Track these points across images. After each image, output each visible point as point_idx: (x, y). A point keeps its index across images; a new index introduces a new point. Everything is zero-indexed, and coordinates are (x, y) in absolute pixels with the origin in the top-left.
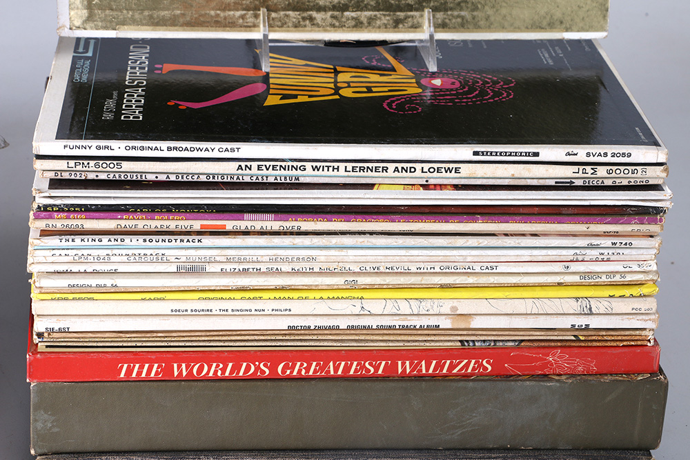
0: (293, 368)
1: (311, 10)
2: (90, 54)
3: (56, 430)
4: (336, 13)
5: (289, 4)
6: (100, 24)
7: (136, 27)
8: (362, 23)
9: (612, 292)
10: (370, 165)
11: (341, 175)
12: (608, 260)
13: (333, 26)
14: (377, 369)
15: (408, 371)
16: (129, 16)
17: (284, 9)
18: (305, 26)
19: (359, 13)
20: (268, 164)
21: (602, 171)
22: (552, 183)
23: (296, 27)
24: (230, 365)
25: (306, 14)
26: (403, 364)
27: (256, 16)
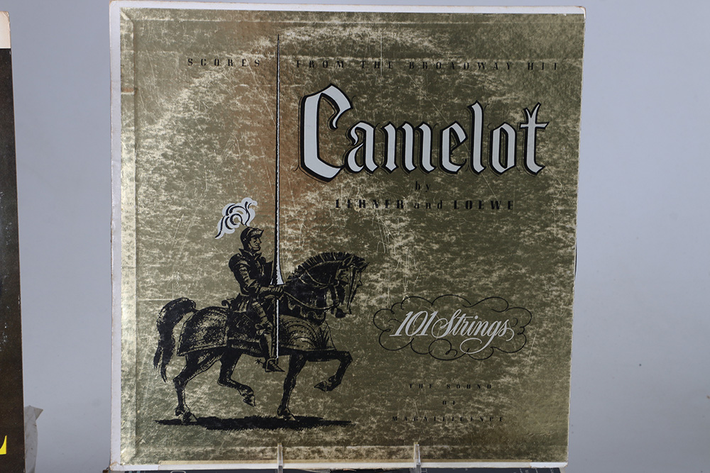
1: (320, 445)
4: (340, 447)
5: (301, 440)
6: (145, 459)
7: (175, 462)
8: (361, 455)
13: (337, 457)
16: (169, 452)
17: (297, 444)
18: (314, 458)
19: (359, 447)
23: (306, 459)
25: (314, 449)
27: (274, 451)
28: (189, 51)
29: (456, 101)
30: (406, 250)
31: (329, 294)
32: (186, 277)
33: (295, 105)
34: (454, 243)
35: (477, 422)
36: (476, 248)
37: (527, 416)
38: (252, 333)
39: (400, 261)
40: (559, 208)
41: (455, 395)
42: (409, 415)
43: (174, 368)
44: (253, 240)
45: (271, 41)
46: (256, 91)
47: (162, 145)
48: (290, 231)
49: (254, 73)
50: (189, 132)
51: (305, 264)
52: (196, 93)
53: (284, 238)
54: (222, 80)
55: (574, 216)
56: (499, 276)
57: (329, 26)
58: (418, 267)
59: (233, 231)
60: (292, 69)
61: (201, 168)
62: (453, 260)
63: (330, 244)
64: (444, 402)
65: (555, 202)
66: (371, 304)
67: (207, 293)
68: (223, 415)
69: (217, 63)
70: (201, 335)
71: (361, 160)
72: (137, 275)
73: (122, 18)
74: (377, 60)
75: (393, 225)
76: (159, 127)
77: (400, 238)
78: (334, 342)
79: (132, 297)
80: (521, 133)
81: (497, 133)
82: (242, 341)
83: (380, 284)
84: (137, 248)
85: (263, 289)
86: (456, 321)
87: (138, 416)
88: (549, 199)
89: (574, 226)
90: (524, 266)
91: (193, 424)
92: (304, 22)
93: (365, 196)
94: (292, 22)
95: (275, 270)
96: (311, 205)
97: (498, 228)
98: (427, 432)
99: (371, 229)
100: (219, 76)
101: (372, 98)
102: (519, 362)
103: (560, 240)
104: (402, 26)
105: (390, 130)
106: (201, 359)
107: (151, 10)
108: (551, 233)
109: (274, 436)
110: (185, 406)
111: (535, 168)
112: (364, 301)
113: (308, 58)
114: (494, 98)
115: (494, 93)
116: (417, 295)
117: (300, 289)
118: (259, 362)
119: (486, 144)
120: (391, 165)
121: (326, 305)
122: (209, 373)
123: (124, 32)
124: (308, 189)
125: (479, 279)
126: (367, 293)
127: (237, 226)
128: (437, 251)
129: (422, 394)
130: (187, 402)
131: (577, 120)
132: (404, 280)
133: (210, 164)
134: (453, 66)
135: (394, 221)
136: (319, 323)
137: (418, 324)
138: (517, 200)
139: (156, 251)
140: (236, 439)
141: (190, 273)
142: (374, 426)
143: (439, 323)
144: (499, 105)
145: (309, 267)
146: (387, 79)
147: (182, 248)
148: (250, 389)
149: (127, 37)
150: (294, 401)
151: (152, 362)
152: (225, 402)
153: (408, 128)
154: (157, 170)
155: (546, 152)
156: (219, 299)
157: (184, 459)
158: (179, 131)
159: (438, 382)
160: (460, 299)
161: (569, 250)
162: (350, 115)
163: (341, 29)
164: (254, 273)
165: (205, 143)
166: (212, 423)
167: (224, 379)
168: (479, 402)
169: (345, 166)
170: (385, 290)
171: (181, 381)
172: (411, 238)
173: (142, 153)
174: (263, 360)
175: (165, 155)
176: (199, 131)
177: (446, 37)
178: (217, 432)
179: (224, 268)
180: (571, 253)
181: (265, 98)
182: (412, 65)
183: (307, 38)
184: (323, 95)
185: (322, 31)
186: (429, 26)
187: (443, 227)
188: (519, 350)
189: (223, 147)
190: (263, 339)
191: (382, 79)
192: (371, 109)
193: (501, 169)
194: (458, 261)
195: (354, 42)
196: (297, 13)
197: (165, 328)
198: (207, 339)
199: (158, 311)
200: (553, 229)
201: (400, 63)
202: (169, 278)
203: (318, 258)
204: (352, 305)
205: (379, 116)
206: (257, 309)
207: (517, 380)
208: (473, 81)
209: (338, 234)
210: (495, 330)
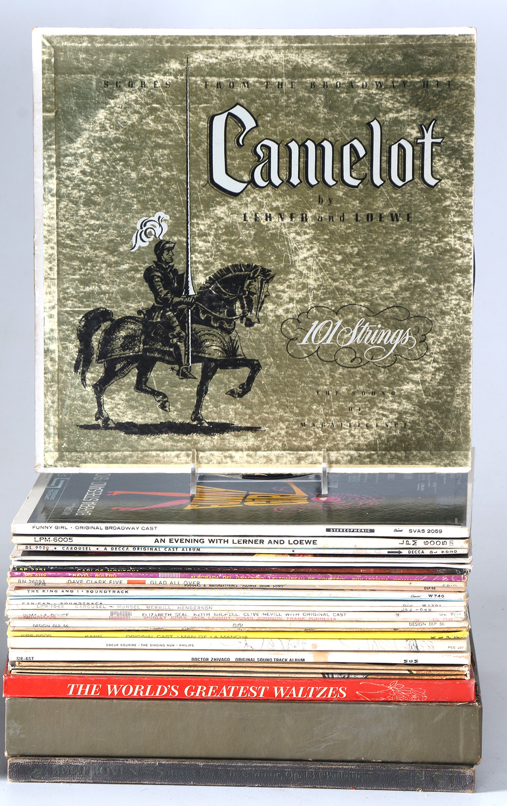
0: (196, 690)
1: (232, 450)
2: (60, 486)
3: (22, 736)
4: (251, 453)
5: (214, 446)
6: (67, 463)
7: (95, 465)
8: (271, 460)
9: (433, 635)
10: (251, 539)
11: (229, 547)
12: (430, 611)
13: (248, 462)
14: (259, 692)
15: (282, 695)
16: (90, 456)
17: (210, 450)
18: (227, 463)
19: (269, 452)
20: (177, 538)
21: (420, 543)
22: (385, 552)
23: (219, 463)
24: (149, 687)
25: (227, 454)
26: (279, 689)
27: (188, 455)
28: (104, 74)
29: (355, 118)
30: (310, 262)
31: (238, 304)
32: (104, 287)
33: (203, 124)
34: (357, 254)
35: (383, 428)
36: (376, 259)
37: (430, 422)
38: (166, 342)
39: (305, 272)
40: (456, 219)
41: (359, 401)
42: (316, 421)
43: (93, 375)
44: (166, 252)
45: (181, 64)
46: (167, 111)
47: (82, 162)
48: (201, 244)
49: (165, 94)
50: (106, 150)
51: (215, 276)
52: (112, 114)
53: (195, 251)
54: (136, 101)
55: (470, 227)
56: (400, 287)
57: (235, 48)
58: (323, 277)
59: (147, 244)
60: (201, 89)
61: (117, 184)
62: (355, 270)
63: (239, 256)
64: (350, 409)
65: (452, 213)
66: (278, 313)
67: (123, 304)
68: (139, 420)
69: (131, 85)
70: (119, 342)
71: (267, 176)
72: (58, 286)
73: (43, 44)
74: (280, 80)
75: (298, 238)
76: (78, 146)
77: (305, 250)
78: (245, 351)
79: (53, 307)
80: (418, 148)
81: (395, 149)
82: (157, 350)
83: (286, 295)
84: (58, 260)
85: (176, 299)
86: (360, 329)
87: (60, 422)
88: (446, 210)
89: (471, 237)
90: (424, 276)
91: (111, 428)
92: (211, 45)
93: (271, 210)
94: (200, 45)
95: (187, 281)
96: (221, 219)
97: (397, 239)
98: (334, 439)
99: (278, 241)
100: (133, 97)
101: (276, 116)
102: (421, 369)
103: (457, 251)
104: (303, 48)
105: (294, 146)
106: (119, 366)
107: (70, 36)
108: (448, 244)
109: (188, 441)
110: (104, 412)
111: (432, 182)
112: (272, 311)
113: (215, 80)
114: (391, 115)
115: (391, 110)
116: (321, 304)
117: (211, 300)
118: (173, 369)
119: (384, 158)
120: (295, 180)
121: (235, 315)
122: (126, 380)
123: (46, 57)
124: (219, 203)
125: (381, 288)
126: (274, 303)
127: (151, 239)
128: (340, 262)
129: (329, 401)
130: (106, 407)
131: (471, 135)
132: (310, 290)
133: (125, 180)
134: (351, 85)
135: (298, 234)
136: (229, 332)
137: (323, 333)
138: (416, 211)
139: (76, 263)
140: (152, 445)
141: (107, 284)
142: (283, 432)
143: (343, 332)
144: (396, 121)
145: (220, 278)
146: (289, 98)
147: (100, 260)
148: (165, 396)
149: (48, 61)
150: (207, 408)
151: (72, 370)
152: (141, 408)
153: (310, 145)
154: (77, 186)
155: (442, 166)
156: (135, 309)
157: (103, 463)
158: (96, 150)
159: (344, 389)
160: (364, 309)
161: (467, 260)
162: (256, 133)
163: (245, 51)
164: (167, 284)
165: (120, 160)
166: (129, 428)
167: (141, 385)
168: (383, 408)
169: (252, 181)
170: (291, 300)
171: (100, 387)
172: (315, 250)
173: (62, 170)
174: (177, 367)
175: (84, 172)
176: (115, 150)
177: (344, 58)
178: (135, 437)
179: (139, 279)
180: (468, 263)
181: (176, 118)
182: (313, 84)
183: (214, 61)
184: (230, 114)
185: (228, 54)
186: (328, 48)
187: (345, 238)
188: (421, 358)
189: (137, 164)
190: (177, 348)
191: (285, 98)
192: (276, 127)
193: (399, 183)
194: (360, 272)
195: (258, 63)
196: (204, 37)
197: (84, 337)
198: (124, 347)
199: (77, 320)
200: (451, 240)
201: (301, 83)
202: (87, 289)
203: (227, 270)
204: (261, 314)
205: (282, 133)
206: (170, 318)
207: (420, 387)
208: (371, 98)
209: (245, 247)
210: (397, 338)
